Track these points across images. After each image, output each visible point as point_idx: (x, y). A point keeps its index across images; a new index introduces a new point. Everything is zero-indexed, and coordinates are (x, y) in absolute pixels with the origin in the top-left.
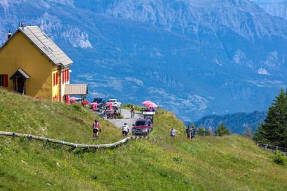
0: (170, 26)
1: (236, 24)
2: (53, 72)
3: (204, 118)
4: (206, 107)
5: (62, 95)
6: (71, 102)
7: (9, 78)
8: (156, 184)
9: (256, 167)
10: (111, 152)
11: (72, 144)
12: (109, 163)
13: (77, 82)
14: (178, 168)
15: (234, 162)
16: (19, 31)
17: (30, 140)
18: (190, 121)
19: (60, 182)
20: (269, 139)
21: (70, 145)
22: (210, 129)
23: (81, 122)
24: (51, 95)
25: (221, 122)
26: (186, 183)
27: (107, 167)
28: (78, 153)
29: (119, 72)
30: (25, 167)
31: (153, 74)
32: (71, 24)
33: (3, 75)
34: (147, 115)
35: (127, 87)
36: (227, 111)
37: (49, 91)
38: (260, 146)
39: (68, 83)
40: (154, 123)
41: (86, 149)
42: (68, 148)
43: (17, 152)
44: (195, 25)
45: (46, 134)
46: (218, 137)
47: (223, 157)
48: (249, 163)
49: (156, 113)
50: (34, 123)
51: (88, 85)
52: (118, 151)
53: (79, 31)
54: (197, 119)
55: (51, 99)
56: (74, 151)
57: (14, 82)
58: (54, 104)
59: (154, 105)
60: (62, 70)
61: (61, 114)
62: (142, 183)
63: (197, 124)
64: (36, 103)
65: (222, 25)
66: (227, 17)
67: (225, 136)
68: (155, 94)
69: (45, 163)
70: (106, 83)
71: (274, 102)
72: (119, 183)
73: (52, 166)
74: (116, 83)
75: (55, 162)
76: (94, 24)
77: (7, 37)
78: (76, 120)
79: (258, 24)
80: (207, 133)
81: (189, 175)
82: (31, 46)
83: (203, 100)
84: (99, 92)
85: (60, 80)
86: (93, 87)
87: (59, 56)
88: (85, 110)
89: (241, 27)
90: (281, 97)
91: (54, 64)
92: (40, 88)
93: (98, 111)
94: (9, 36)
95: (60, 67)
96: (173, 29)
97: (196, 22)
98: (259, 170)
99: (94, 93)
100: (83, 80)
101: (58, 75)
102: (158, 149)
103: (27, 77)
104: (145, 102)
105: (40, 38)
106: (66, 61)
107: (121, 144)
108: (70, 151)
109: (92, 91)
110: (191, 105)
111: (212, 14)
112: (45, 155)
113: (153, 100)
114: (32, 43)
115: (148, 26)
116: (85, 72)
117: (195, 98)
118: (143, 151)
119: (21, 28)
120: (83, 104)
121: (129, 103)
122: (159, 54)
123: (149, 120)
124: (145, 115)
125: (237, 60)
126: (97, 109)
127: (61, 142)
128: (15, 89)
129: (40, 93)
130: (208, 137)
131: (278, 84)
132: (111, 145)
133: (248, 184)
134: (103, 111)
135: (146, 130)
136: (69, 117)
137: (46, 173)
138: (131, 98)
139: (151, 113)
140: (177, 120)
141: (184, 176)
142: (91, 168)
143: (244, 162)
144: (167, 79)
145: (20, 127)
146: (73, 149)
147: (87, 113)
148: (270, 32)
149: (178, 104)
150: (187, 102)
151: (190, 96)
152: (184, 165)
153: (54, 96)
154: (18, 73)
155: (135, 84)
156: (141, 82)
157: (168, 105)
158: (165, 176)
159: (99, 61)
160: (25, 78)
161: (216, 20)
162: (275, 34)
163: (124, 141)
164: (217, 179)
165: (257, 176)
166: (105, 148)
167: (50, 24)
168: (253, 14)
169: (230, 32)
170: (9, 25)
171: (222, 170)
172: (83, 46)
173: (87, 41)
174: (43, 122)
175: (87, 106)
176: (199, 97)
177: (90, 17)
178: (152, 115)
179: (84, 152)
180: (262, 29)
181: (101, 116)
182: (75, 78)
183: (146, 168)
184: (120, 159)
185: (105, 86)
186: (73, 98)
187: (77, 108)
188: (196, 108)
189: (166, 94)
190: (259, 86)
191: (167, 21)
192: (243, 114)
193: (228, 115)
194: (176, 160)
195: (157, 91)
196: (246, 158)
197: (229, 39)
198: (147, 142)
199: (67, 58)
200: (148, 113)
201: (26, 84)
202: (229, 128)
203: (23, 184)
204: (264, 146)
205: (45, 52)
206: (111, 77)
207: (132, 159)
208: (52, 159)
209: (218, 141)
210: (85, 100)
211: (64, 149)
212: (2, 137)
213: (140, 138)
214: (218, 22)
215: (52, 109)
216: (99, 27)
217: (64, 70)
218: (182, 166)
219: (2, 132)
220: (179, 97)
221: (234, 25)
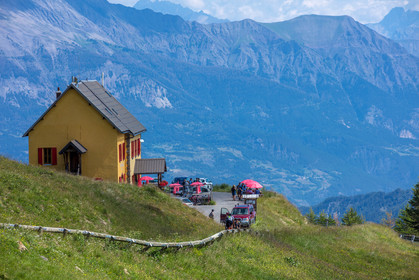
0: (279, 75)
1: (369, 70)
2: (119, 143)
3: (327, 201)
4: (329, 185)
5: (132, 174)
7: (58, 151)
9: (400, 268)
10: (200, 253)
11: (145, 242)
12: (197, 268)
14: (290, 272)
15: (369, 262)
16: (71, 88)
17: (87, 239)
18: (308, 205)
20: (416, 228)
21: (141, 244)
22: (336, 215)
23: (158, 211)
24: (116, 175)
25: (350, 207)
27: (193, 274)
28: (153, 254)
29: (209, 140)
30: (81, 275)
31: (256, 142)
32: (143, 76)
33: (50, 149)
34: (248, 199)
35: (221, 161)
36: (358, 190)
37: (114, 168)
38: (404, 238)
39: (139, 157)
40: (259, 210)
41: (164, 249)
42: (139, 248)
43: (69, 256)
44: (312, 73)
45: (110, 229)
46: (346, 228)
47: (353, 255)
48: (390, 263)
49: (261, 196)
50: (92, 214)
52: (208, 251)
53: (153, 86)
54: (317, 203)
55: (116, 180)
56: (148, 252)
57: (65, 158)
58: (120, 187)
59: (258, 186)
60: (131, 140)
63: (318, 209)
64: (96, 186)
65: (349, 73)
66: (356, 62)
67: (356, 226)
68: (259, 169)
69: (108, 269)
70: (191, 155)
73: (118, 273)
74: (205, 156)
75: (122, 268)
76: (174, 75)
77: (55, 96)
78: (150, 208)
79: (398, 70)
82: (89, 108)
83: (324, 176)
84: (182, 169)
85: (128, 153)
86: (173, 161)
87: (127, 121)
88: (163, 194)
89: (375, 74)
91: (119, 132)
92: (101, 166)
93: (181, 195)
94: (58, 94)
95: (128, 135)
96: (283, 79)
97: (313, 69)
98: (404, 273)
99: (176, 171)
101: (125, 146)
102: (264, 247)
103: (83, 150)
105: (100, 97)
106: (137, 127)
107: (212, 241)
108: (142, 252)
109: (172, 167)
110: (308, 182)
111: (335, 58)
112: (108, 259)
114: (90, 104)
115: (249, 76)
116: (163, 142)
117: (314, 173)
118: (244, 250)
119: (74, 84)
120: (161, 186)
121: (224, 183)
122: (263, 114)
123: (251, 206)
124: (246, 200)
125: (370, 119)
126: (179, 192)
127: (129, 239)
128: (67, 169)
129: (100, 172)
130: (333, 227)
132: (199, 242)
135: (247, 220)
136: (141, 205)
138: (226, 176)
139: (254, 196)
140: (289, 205)
142: (171, 276)
143: (382, 261)
144: (275, 149)
145: (74, 221)
146: (146, 249)
147: (165, 199)
148: (415, 80)
149: (290, 182)
150: (303, 180)
151: (307, 171)
152: (300, 267)
154: (70, 146)
155: (231, 155)
156: (239, 153)
157: (276, 183)
159: (181, 125)
160: (81, 153)
161: (342, 65)
163: (216, 236)
166: (190, 247)
167: (114, 76)
168: (391, 56)
169: (361, 81)
170: (58, 79)
171: (352, 273)
172: (159, 107)
173: (165, 98)
175: (165, 188)
176: (319, 172)
177: (169, 66)
178: (255, 199)
179: (161, 253)
180: (405, 76)
181: (185, 201)
182: (150, 150)
183: (247, 273)
184: (212, 263)
185: (190, 159)
186: (147, 178)
187: (152, 192)
188: (315, 188)
189: (274, 169)
190: (401, 154)
191: (274, 69)
192: (381, 193)
193: (360, 196)
194: (288, 261)
195: (262, 164)
197: (359, 92)
198: (249, 237)
200: (249, 196)
201: (83, 159)
202: (361, 214)
204: (410, 238)
205: (108, 116)
206: (199, 148)
207: (229, 261)
208: (118, 263)
210: (163, 179)
211: (134, 249)
212: (49, 235)
213: (239, 231)
214: (344, 68)
215: (117, 194)
216: (180, 79)
217: (133, 140)
218: (296, 270)
219: (48, 229)
220: (292, 172)
221: (366, 72)
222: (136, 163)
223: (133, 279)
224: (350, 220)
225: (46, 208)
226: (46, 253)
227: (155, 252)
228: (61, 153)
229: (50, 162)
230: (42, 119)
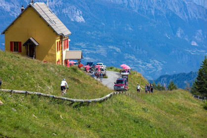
0: (137, 8)
1: (177, 9)
2: (57, 41)
3: (161, 77)
4: (161, 69)
5: (64, 59)
6: (71, 65)
7: (22, 44)
8: (131, 129)
9: (193, 113)
10: (100, 105)
11: (71, 99)
12: (99, 114)
13: (75, 49)
14: (145, 115)
15: (181, 110)
16: (30, 6)
17: (39, 97)
18: (152, 79)
19: (63, 132)
20: (200, 92)
21: (70, 101)
22: (165, 85)
23: (78, 81)
24: (55, 59)
25: (171, 80)
26: (151, 127)
27: (97, 117)
28: (76, 106)
29: (104, 42)
30: (36, 120)
31: (127, 44)
32: (69, 3)
33: (17, 42)
34: (124, 75)
35: (110, 53)
36: (174, 72)
37: (54, 56)
38: (195, 97)
39: (68, 50)
40: (129, 82)
41: (82, 104)
42: (68, 103)
43: (29, 108)
45: (52, 92)
46: (169, 91)
48: (189, 110)
49: (130, 74)
50: (42, 83)
51: (83, 51)
52: (104, 104)
53: (75, 9)
54: (156, 78)
55: (55, 63)
56: (73, 105)
57: (27, 48)
58: (57, 67)
59: (128, 68)
60: (63, 39)
61: (63, 75)
62: (122, 129)
63: (157, 81)
64: (44, 66)
65: (169, 10)
66: (172, 5)
67: (174, 91)
68: (129, 59)
69: (51, 116)
70: (95, 50)
71: (202, 65)
72: (105, 130)
73: (57, 118)
74: (102, 50)
75: (59, 115)
76: (86, 4)
77: (21, 10)
78: (74, 79)
79: (190, 10)
80: (163, 88)
81: (153, 121)
82: (39, 19)
83: (159, 64)
84: (90, 57)
85: (62, 47)
86: (86, 53)
87: (61, 28)
88: (81, 71)
89: (180, 11)
90: (205, 62)
91: (57, 34)
92: (47, 54)
94: (22, 10)
95: (62, 37)
96: (139, 10)
97: (153, 7)
98: (195, 115)
99: (87, 58)
100: (79, 47)
101: (60, 43)
102: (132, 102)
103: (37, 44)
104: (122, 65)
105: (46, 13)
106: (66, 32)
107: (107, 99)
108: (70, 105)
109: (85, 56)
110: (152, 67)
111: (162, 1)
112: (51, 110)
113: (128, 64)
114: (41, 17)
115: (123, 7)
116: (81, 41)
117: (155, 62)
118: (122, 103)
119: (31, 4)
121: (112, 66)
122: (130, 29)
123: (125, 79)
124: (123, 75)
125: (179, 35)
127: (63, 98)
128: (27, 55)
129: (47, 58)
130: (164, 91)
131: (203, 53)
132: (99, 99)
133: (189, 125)
134: (94, 72)
135: (123, 87)
136: (69, 77)
137: (52, 124)
138: (113, 62)
139: (127, 73)
140: (144, 79)
141: (149, 122)
142: (86, 119)
143: (186, 109)
144: (136, 48)
145: (32, 87)
146: (72, 104)
147: (82, 74)
148: (197, 16)
149: (144, 67)
150: (149, 65)
151: (151, 61)
153: (57, 60)
154: (29, 41)
155: (115, 51)
156: (119, 49)
157: (137, 67)
158: (137, 122)
159: (90, 33)
160: (35, 45)
161: (165, 5)
162: (200, 17)
163: (108, 96)
164: (171, 123)
165: (194, 119)
166: (95, 102)
167: (54, 2)
168: (186, 3)
169: (174, 15)
171: (173, 116)
172: (78, 21)
173: (81, 17)
174: (49, 81)
175: (82, 68)
176: (157, 62)
178: (127, 75)
179: (80, 106)
180: (192, 13)
181: (92, 76)
182: (73, 46)
183: (124, 116)
184: (107, 111)
185: (95, 52)
186: (72, 62)
187: (75, 70)
188: (155, 70)
189: (136, 59)
190: (192, 53)
191: (135, 5)
192: (184, 74)
193: (175, 75)
194: (144, 109)
195: (130, 56)
196: (187, 106)
198: (125, 97)
199: (67, 29)
200: (124, 74)
201: (36, 49)
202: (176, 84)
203: (34, 135)
204: (197, 97)
205: (51, 24)
206: (99, 46)
207: (115, 110)
208: (57, 112)
209: (170, 94)
210: (81, 63)
211: (65, 104)
212: (17, 95)
213: (120, 93)
214: (166, 7)
215: (56, 71)
216: (89, 6)
217: (65, 39)
218: (148, 114)
219: (16, 91)
220: (144, 61)
222: (66, 53)
223: (65, 121)
224: (172, 87)
225: (15, 78)
226: (15, 106)
227: (77, 105)
228: (24, 45)
229: (17, 51)
230: (13, 24)
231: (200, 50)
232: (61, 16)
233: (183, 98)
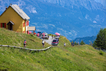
1: (86, 5)
2: (23, 22)
3: (76, 39)
4: (77, 35)
5: (26, 31)
6: (30, 33)
7: (6, 24)
8: (60, 63)
9: (94, 56)
10: (45, 52)
11: (30, 49)
12: (44, 56)
13: (32, 26)
14: (68, 57)
15: (87, 54)
16: (10, 6)
17: (14, 48)
18: (71, 40)
19: (26, 64)
20: (98, 46)
21: (29, 50)
22: (78, 43)
23: (33, 41)
24: (22, 31)
25: (82, 40)
26: (71, 63)
27: (43, 58)
28: (32, 53)
29: (46, 22)
30: (13, 59)
31: (58, 23)
32: (29, 4)
33: (4, 23)
34: (57, 38)
35: (50, 28)
36: (84, 36)
37: (22, 29)
38: (95, 48)
39: (28, 26)
40: (59, 41)
41: (35, 51)
42: (29, 51)
43: (10, 53)
44: (72, 5)
45: (21, 46)
46: (81, 45)
47: (83, 53)
48: (92, 55)
49: (60, 37)
50: (16, 42)
51: (36, 27)
52: (47, 52)
53: (32, 7)
54: (74, 39)
55: (22, 32)
56: (31, 52)
57: (8, 26)
58: (23, 34)
59: (59, 34)
60: (26, 21)
61: (26, 38)
62: (56, 64)
63: (74, 41)
64: (17, 34)
65: (81, 5)
66: (83, 3)
67: (83, 45)
68: (59, 30)
69: (20, 57)
70: (42, 26)
71: (99, 33)
72: (47, 64)
73: (23, 58)
74: (46, 26)
75: (24, 57)
76: (37, 4)
77: (5, 9)
78: (31, 40)
79: (93, 5)
80: (77, 44)
81: (72, 60)
84: (40, 30)
85: (25, 25)
87: (25, 16)
88: (35, 36)
90: (101, 31)
91: (23, 19)
92: (18, 28)
93: (40, 37)
94: (6, 8)
95: (25, 20)
96: (65, 6)
98: (95, 57)
100: (34, 25)
101: (25, 23)
102: (61, 51)
103: (13, 24)
104: (56, 33)
105: (18, 9)
106: (28, 18)
107: (48, 49)
108: (30, 52)
109: (37, 29)
110: (72, 34)
111: (77, 2)
112: (20, 54)
113: (59, 32)
114: (15, 11)
115: (56, 5)
116: (35, 22)
117: (73, 32)
118: (56, 51)
119: (11, 5)
120: (34, 34)
121: (50, 34)
122: (60, 15)
123: (57, 40)
124: (56, 38)
125: (86, 18)
126: (39, 36)
127: (26, 49)
128: (9, 29)
129: (18, 30)
130: (78, 46)
131: (100, 26)
132: (44, 49)
133: (91, 62)
134: (41, 37)
135: (56, 44)
136: (29, 39)
137: (21, 61)
138: (51, 32)
139: (58, 37)
140: (67, 40)
141: (70, 60)
142: (37, 59)
143: (90, 54)
144: (63, 25)
145: (11, 43)
146: (31, 51)
147: (35, 38)
148: (96, 8)
149: (67, 34)
150: (70, 33)
151: (71, 31)
152: (70, 56)
153: (23, 31)
154: (10, 22)
155: (52, 26)
156: (54, 26)
157: (64, 34)
158: (64, 60)
159: (39, 18)
162: (98, 9)
163: (49, 48)
164: (81, 61)
165: (94, 59)
166: (42, 51)
167: (21, 4)
168: (91, 2)
169: (84, 8)
170: (6, 4)
171: (83, 57)
172: (33, 12)
173: (35, 10)
174: (19, 41)
175: (35, 35)
176: (74, 31)
177: (36, 2)
178: (59, 38)
179: (35, 52)
180: (94, 7)
181: (41, 38)
182: (31, 24)
183: (57, 58)
184: (48, 55)
185: (42, 27)
186: (30, 32)
187: (32, 36)
188: (73, 35)
189: (63, 30)
190: (94, 27)
191: (63, 4)
192: (89, 37)
193: (84, 38)
194: (67, 54)
195: (60, 29)
196: (91, 53)
197: (83, 10)
198: (57, 48)
199: (28, 17)
200: (57, 37)
201: (13, 26)
202: (84, 42)
203: (12, 65)
204: (96, 48)
205: (20, 15)
206: (44, 24)
207: (52, 54)
208: (23, 55)
209: (81, 47)
210: (35, 32)
211: (27, 51)
212: (4, 47)
213: (55, 46)
214: (80, 4)
215: (23, 36)
216: (39, 5)
217: (27, 21)
218: (69, 57)
219: (4, 45)
220: (68, 31)
221: (85, 5)
222: (28, 28)
223: (27, 60)
224: (82, 44)
225: (3, 40)
226: (3, 52)
227: (33, 52)
228: (7, 25)
229: (4, 27)
230: (2, 15)
231: (98, 25)
232: (25, 11)
233: (88, 49)
